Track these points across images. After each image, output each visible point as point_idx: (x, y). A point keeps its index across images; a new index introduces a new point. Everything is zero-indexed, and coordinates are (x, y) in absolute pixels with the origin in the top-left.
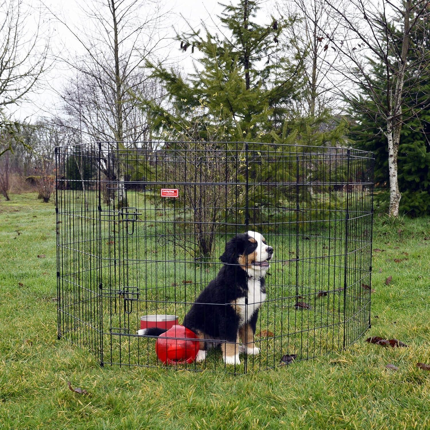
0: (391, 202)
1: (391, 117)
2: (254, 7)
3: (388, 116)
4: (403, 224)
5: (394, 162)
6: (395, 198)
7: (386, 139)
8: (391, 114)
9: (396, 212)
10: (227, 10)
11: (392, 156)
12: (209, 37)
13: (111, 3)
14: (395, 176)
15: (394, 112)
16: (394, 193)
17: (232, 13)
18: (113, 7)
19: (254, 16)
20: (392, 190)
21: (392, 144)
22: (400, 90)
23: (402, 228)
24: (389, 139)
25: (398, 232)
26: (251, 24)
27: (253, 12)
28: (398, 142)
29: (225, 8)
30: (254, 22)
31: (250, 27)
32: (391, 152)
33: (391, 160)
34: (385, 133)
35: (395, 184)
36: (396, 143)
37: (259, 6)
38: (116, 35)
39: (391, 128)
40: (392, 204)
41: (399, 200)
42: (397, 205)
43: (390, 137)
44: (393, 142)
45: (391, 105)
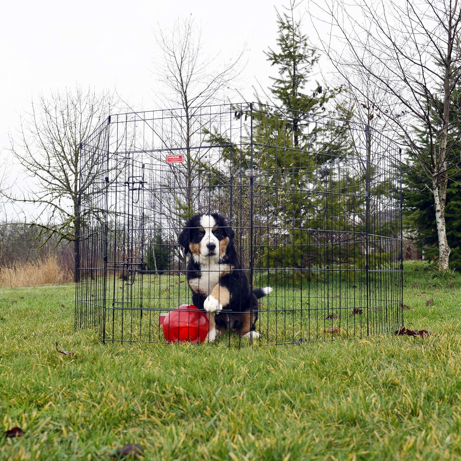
0: (440, 256)
1: (436, 174)
2: (302, 80)
3: (433, 173)
4: (454, 277)
5: (441, 217)
6: (444, 252)
7: (433, 196)
8: (435, 170)
9: (446, 266)
10: (278, 83)
11: (438, 211)
12: (261, 105)
13: (185, 102)
14: (443, 230)
15: (439, 169)
16: (443, 247)
17: (282, 86)
18: (186, 105)
19: (302, 88)
20: (440, 244)
21: (438, 200)
22: (444, 148)
23: (453, 281)
24: (435, 195)
25: (449, 284)
26: (300, 94)
27: (301, 84)
28: (444, 198)
29: (276, 81)
30: (302, 93)
31: (298, 97)
32: (438, 207)
33: (438, 215)
34: (431, 190)
35: (443, 238)
36: (443, 199)
37: (307, 79)
38: (188, 128)
39: (437, 184)
40: (442, 258)
41: (449, 254)
42: (447, 259)
43: (436, 193)
44: (440, 198)
45: (435, 163)
